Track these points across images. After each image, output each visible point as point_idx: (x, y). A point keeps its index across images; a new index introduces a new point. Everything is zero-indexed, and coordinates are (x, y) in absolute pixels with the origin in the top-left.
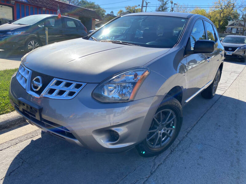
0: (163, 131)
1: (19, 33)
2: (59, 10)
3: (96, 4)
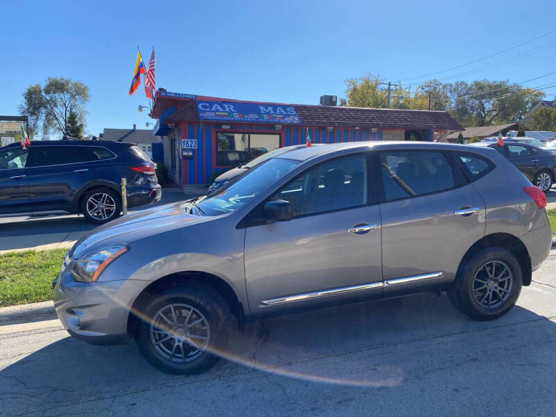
0: (183, 338)
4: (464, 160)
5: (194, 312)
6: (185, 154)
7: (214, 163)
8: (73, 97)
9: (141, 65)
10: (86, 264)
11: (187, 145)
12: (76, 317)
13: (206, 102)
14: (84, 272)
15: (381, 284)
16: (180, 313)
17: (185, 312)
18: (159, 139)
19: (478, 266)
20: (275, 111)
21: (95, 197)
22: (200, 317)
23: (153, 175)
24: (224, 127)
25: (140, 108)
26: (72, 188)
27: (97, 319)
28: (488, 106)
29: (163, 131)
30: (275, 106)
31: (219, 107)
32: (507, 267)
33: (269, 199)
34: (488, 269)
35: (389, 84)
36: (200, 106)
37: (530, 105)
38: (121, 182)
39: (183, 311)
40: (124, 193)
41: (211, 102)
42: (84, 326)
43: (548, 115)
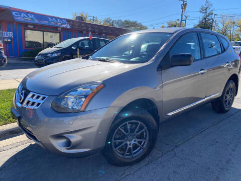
0: (133, 142)
1: (56, 55)
2: (90, 33)
3: (138, 22)
6: (6, 40)
7: (24, 47)
11: (6, 35)
13: (18, 12)
15: (204, 100)
19: (227, 89)
20: (57, 20)
22: (143, 127)
23: (2, 49)
24: (29, 26)
31: (25, 16)
32: (233, 89)
36: (13, 13)
41: (20, 12)
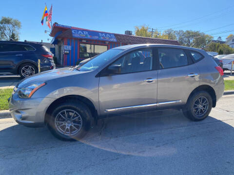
0: (70, 125)
4: (193, 54)
5: (75, 113)
6: (66, 52)
7: (78, 57)
8: (13, 26)
9: (46, 12)
10: (25, 90)
11: (66, 48)
12: (20, 114)
13: (76, 30)
14: (24, 95)
15: (156, 104)
16: (69, 114)
17: (71, 114)
18: (53, 46)
19: (195, 99)
20: (106, 35)
21: (25, 67)
22: (78, 116)
23: (52, 59)
24: (83, 41)
25: (46, 31)
26: (15, 63)
27: (30, 115)
28: (191, 41)
29: (55, 42)
30: (106, 33)
31: (81, 33)
32: (207, 100)
33: (110, 65)
34: (199, 100)
35: (153, 29)
36: (73, 31)
37: (207, 42)
38: (38, 61)
39: (70, 113)
40: (39, 66)
41: (78, 30)
42: (24, 119)
43: (215, 46)
